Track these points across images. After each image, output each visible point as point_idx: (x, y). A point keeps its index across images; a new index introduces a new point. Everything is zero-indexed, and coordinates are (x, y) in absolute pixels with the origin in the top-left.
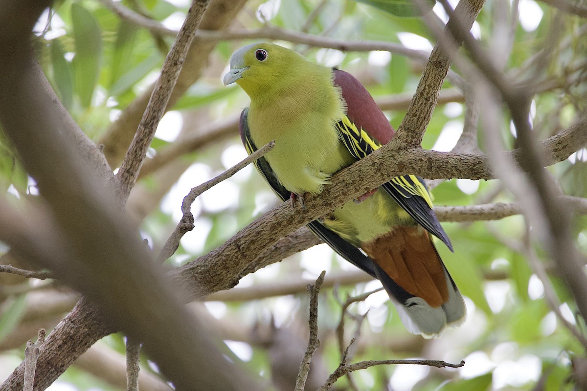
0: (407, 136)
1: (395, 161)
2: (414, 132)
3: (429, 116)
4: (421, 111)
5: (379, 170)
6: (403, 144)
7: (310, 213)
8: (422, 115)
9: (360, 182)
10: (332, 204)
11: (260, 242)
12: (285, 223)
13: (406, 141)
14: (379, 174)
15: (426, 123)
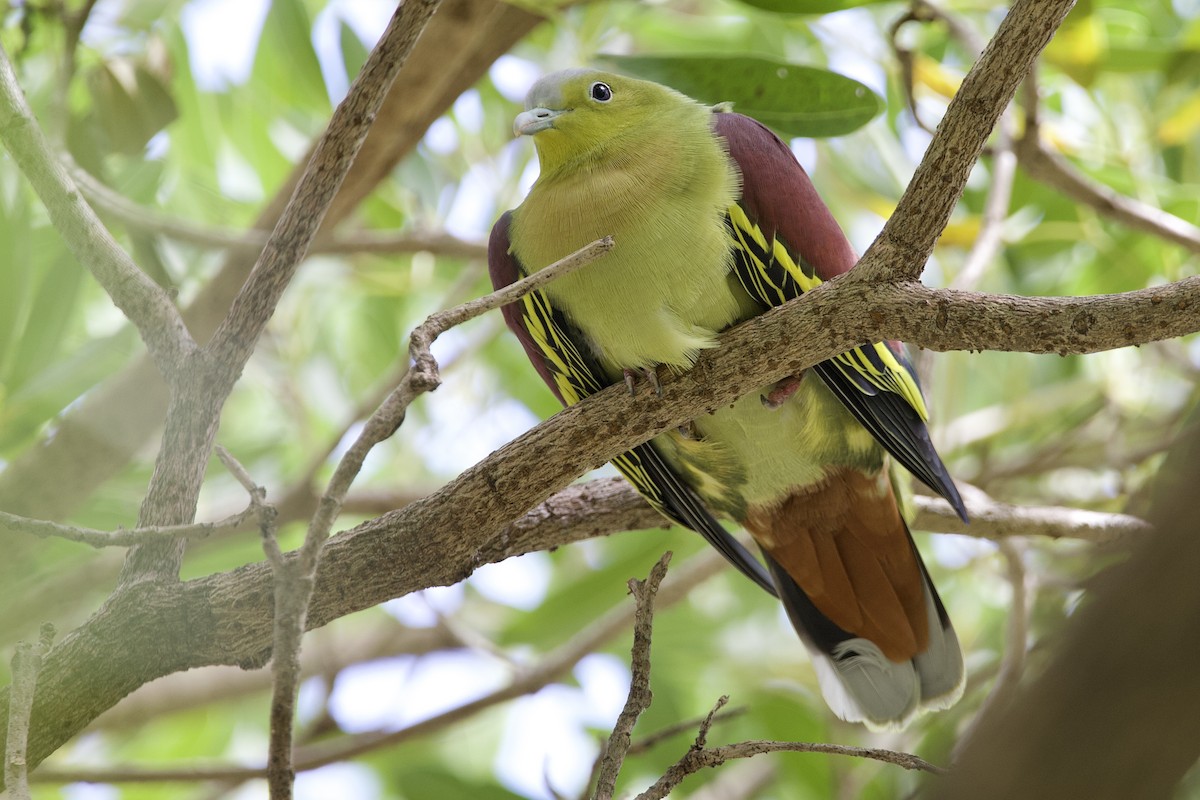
0: (897, 254)
1: (864, 304)
2: (910, 246)
3: (945, 217)
4: (931, 204)
5: (827, 323)
6: (887, 270)
7: (663, 411)
8: (933, 212)
9: (783, 347)
10: (715, 392)
11: (542, 472)
12: (605, 430)
13: (893, 264)
14: (827, 331)
15: (937, 231)
